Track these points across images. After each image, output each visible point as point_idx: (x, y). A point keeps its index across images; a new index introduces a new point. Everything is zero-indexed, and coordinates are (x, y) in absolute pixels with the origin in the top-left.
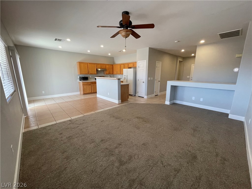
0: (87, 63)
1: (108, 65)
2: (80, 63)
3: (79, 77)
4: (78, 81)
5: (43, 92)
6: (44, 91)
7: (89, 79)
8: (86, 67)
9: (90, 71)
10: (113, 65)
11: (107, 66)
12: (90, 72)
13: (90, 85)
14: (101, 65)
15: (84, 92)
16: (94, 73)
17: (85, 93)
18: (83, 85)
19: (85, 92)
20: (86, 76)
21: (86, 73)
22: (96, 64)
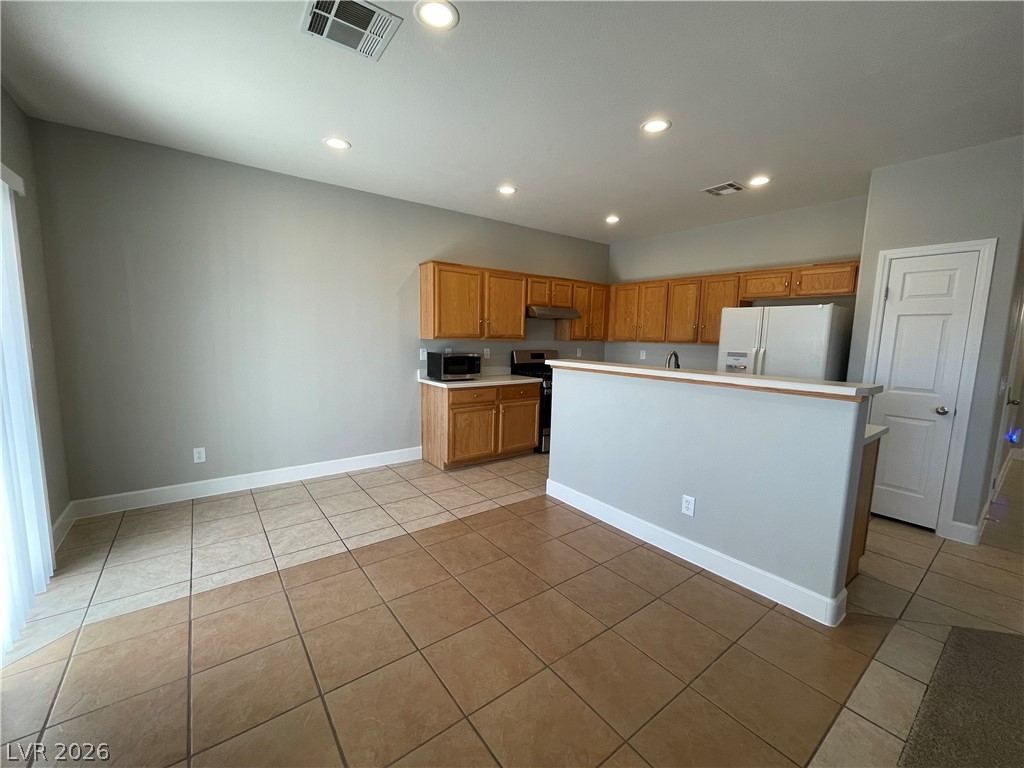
0: (482, 271)
1: (587, 283)
2: (442, 267)
3: (423, 357)
4: (420, 376)
5: (199, 455)
6: (203, 450)
7: (482, 369)
8: (472, 294)
9: (493, 317)
10: (607, 287)
11: (582, 294)
12: (493, 324)
13: (491, 404)
14: (551, 285)
15: (454, 449)
16: (510, 332)
17: (460, 456)
18: (452, 406)
19: (457, 453)
20: (469, 349)
21: (471, 332)
22: (528, 276)
